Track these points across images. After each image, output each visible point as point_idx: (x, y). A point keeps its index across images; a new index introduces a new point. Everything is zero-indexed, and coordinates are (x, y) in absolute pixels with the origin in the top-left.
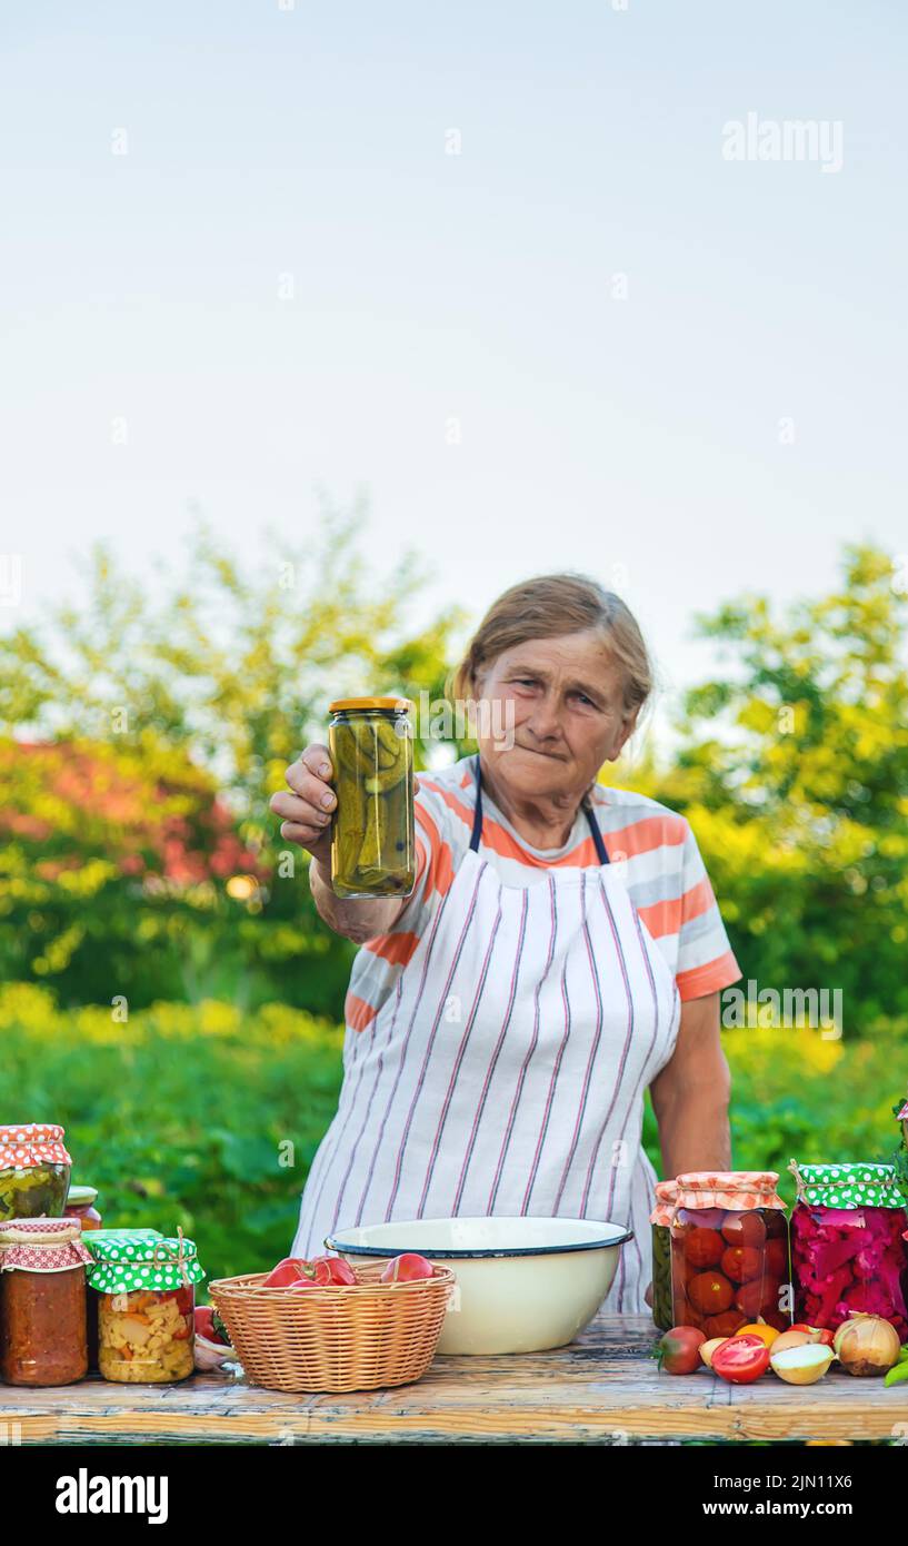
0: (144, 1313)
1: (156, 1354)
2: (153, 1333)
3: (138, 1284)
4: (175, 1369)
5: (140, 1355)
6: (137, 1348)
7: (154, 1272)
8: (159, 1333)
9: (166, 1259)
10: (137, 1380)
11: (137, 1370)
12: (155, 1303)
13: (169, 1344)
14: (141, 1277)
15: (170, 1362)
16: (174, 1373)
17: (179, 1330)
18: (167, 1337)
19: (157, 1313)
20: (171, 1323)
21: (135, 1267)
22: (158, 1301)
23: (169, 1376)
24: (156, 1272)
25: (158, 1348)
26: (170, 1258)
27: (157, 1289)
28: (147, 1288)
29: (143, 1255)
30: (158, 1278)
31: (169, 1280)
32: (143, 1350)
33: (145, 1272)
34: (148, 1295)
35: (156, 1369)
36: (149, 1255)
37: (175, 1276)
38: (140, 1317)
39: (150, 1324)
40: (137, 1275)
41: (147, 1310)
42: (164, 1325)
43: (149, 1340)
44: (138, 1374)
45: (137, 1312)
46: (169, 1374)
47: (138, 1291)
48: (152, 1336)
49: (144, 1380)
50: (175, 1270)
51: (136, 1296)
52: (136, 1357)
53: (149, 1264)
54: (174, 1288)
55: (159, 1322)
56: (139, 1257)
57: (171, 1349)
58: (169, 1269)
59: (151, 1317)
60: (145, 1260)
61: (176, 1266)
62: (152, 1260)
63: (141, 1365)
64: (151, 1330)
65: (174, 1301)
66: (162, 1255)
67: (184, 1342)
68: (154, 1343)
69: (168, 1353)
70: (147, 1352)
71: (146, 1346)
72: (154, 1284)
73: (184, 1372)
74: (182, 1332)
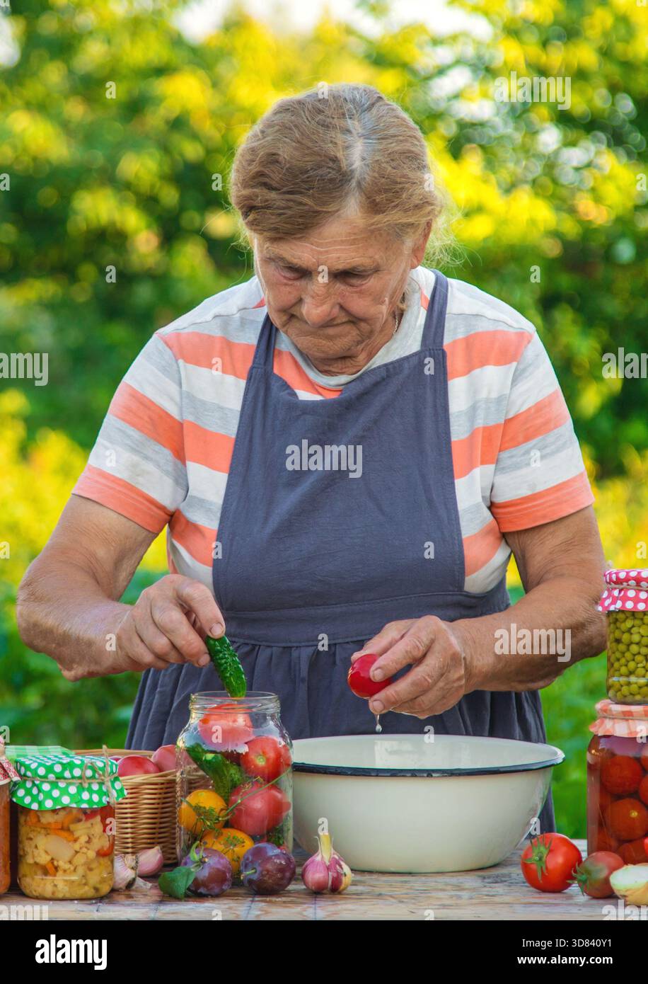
0: (68, 830)
1: (81, 871)
2: (78, 849)
3: (66, 800)
4: (98, 886)
5: (65, 871)
6: (62, 864)
7: (81, 788)
8: (84, 850)
9: (93, 777)
10: (60, 896)
11: (61, 885)
12: (80, 820)
13: (92, 861)
14: (69, 794)
15: (94, 878)
16: (96, 889)
17: (103, 847)
18: (92, 854)
19: (81, 830)
20: (95, 841)
21: (62, 785)
22: (84, 818)
23: (91, 893)
24: (84, 789)
25: (82, 865)
26: (97, 776)
27: (84, 806)
28: (75, 806)
29: (71, 773)
30: (86, 796)
31: (96, 798)
32: (67, 866)
33: (73, 790)
34: (74, 812)
35: (79, 885)
36: (77, 772)
37: (101, 793)
38: (65, 834)
39: (75, 840)
40: (65, 792)
41: (72, 827)
42: (89, 841)
43: (74, 856)
44: (63, 889)
45: (62, 829)
46: (92, 890)
47: (63, 809)
48: (77, 852)
49: (68, 895)
50: (100, 788)
51: (62, 813)
52: (60, 872)
53: (74, 781)
54: (101, 806)
55: (84, 839)
56: (67, 774)
57: (94, 865)
58: (95, 787)
59: (77, 834)
60: (73, 778)
61: (101, 783)
62: (80, 778)
63: (66, 881)
64: (77, 846)
65: (98, 818)
66: (89, 773)
67: (107, 858)
68: (80, 860)
69: (91, 870)
70: (72, 868)
71: (70, 862)
72: (82, 801)
73: (105, 889)
74: (105, 849)
